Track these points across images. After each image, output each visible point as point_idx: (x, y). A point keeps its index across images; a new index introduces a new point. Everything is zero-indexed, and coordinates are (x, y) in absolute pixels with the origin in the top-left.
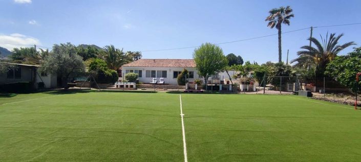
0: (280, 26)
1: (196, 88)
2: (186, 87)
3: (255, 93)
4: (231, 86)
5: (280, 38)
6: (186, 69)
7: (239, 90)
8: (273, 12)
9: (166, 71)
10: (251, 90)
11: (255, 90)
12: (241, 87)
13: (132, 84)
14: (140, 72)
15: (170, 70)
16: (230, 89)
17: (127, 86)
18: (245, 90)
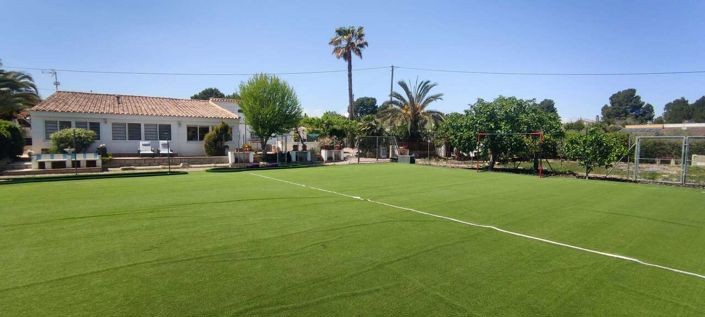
0: (350, 57)
1: (251, 160)
2: (230, 157)
3: (345, 163)
4: (309, 154)
5: (350, 76)
6: (226, 122)
7: (320, 159)
8: (341, 32)
9: (169, 126)
10: (338, 159)
11: (342, 158)
12: (324, 154)
13: (91, 157)
14: (95, 126)
15: (180, 124)
16: (309, 159)
17: (76, 164)
18: (330, 159)
